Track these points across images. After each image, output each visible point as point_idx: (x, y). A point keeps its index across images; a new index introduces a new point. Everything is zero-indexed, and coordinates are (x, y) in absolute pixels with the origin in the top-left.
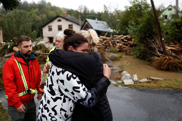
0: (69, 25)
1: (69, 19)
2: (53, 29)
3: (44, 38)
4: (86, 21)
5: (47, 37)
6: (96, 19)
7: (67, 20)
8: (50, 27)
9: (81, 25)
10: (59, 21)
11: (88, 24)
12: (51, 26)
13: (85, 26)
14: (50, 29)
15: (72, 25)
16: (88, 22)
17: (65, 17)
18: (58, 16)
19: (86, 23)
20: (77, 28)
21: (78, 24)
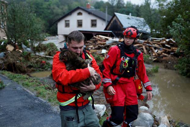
0: (92, 21)
1: (93, 13)
2: (71, 25)
3: (59, 35)
4: (115, 15)
5: (62, 35)
6: (130, 14)
7: (90, 13)
8: (67, 22)
9: (108, 21)
10: (80, 14)
11: (117, 20)
12: (69, 21)
13: (112, 22)
14: (67, 25)
15: (95, 21)
16: (116, 17)
17: (87, 10)
18: (78, 8)
19: (115, 18)
20: (103, 24)
21: (104, 20)
